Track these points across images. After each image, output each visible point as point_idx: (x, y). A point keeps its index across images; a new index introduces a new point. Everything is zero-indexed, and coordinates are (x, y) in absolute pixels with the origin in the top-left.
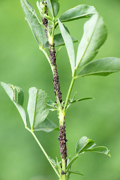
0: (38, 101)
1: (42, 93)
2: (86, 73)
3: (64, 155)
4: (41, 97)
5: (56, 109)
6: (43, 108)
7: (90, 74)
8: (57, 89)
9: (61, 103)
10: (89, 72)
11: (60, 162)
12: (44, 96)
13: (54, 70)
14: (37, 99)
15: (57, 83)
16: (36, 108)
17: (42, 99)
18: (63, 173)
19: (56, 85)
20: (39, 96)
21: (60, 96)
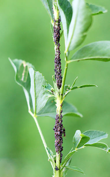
0: (36, 84)
1: (39, 76)
2: (80, 57)
3: (58, 148)
4: (39, 80)
5: (53, 96)
6: (43, 92)
7: (84, 59)
8: (57, 72)
9: (59, 89)
10: (84, 57)
11: (54, 156)
12: (41, 79)
13: (56, 49)
14: (35, 82)
15: (57, 65)
16: (35, 91)
17: (40, 82)
18: (57, 169)
19: (56, 67)
20: (37, 79)
21: (59, 80)
